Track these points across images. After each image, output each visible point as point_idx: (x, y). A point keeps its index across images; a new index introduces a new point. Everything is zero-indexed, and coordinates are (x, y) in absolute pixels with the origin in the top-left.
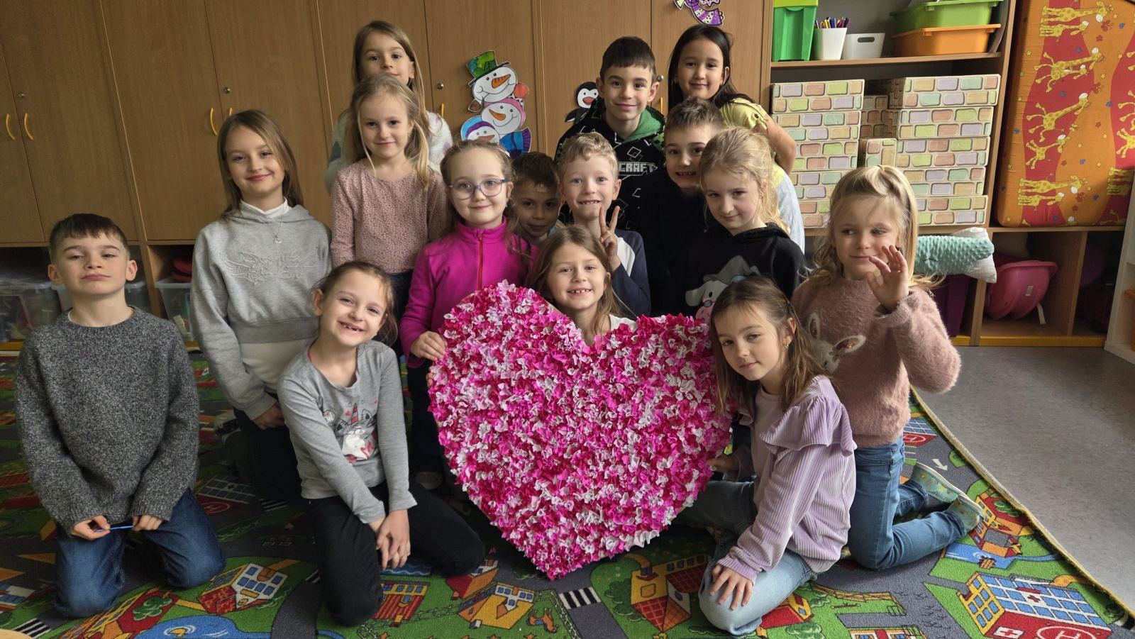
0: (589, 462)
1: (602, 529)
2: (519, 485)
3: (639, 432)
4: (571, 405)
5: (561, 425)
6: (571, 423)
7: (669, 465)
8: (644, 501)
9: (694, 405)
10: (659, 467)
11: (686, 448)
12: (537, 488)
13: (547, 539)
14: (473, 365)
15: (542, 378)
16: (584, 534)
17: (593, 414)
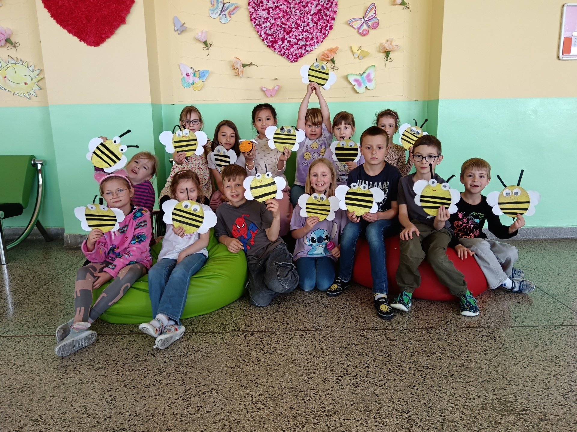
0: (299, 27)
1: (306, 45)
2: (281, 38)
3: (312, 15)
4: (291, 11)
5: (289, 18)
6: (292, 17)
7: (320, 23)
8: (316, 34)
9: (325, 5)
10: (319, 24)
11: (324, 17)
12: (286, 38)
13: (291, 52)
14: (261, 4)
15: (281, 5)
16: (301, 48)
17: (298, 14)
